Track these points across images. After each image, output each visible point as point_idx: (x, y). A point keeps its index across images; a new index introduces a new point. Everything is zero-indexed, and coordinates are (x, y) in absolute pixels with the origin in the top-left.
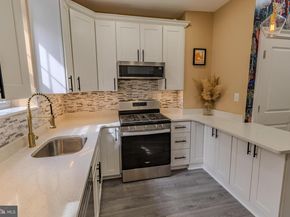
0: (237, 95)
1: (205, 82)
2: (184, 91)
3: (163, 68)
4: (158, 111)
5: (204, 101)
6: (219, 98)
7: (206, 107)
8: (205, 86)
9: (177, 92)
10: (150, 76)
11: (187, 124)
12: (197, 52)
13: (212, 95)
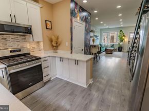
0: (67, 43)
1: (53, 37)
2: (43, 42)
3: (31, 28)
4: (29, 54)
5: (53, 46)
6: (59, 45)
7: (54, 49)
8: (53, 39)
9: (38, 42)
10: (24, 33)
11: (48, 58)
12: (47, 22)
13: (57, 44)
